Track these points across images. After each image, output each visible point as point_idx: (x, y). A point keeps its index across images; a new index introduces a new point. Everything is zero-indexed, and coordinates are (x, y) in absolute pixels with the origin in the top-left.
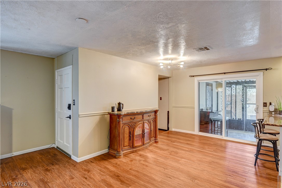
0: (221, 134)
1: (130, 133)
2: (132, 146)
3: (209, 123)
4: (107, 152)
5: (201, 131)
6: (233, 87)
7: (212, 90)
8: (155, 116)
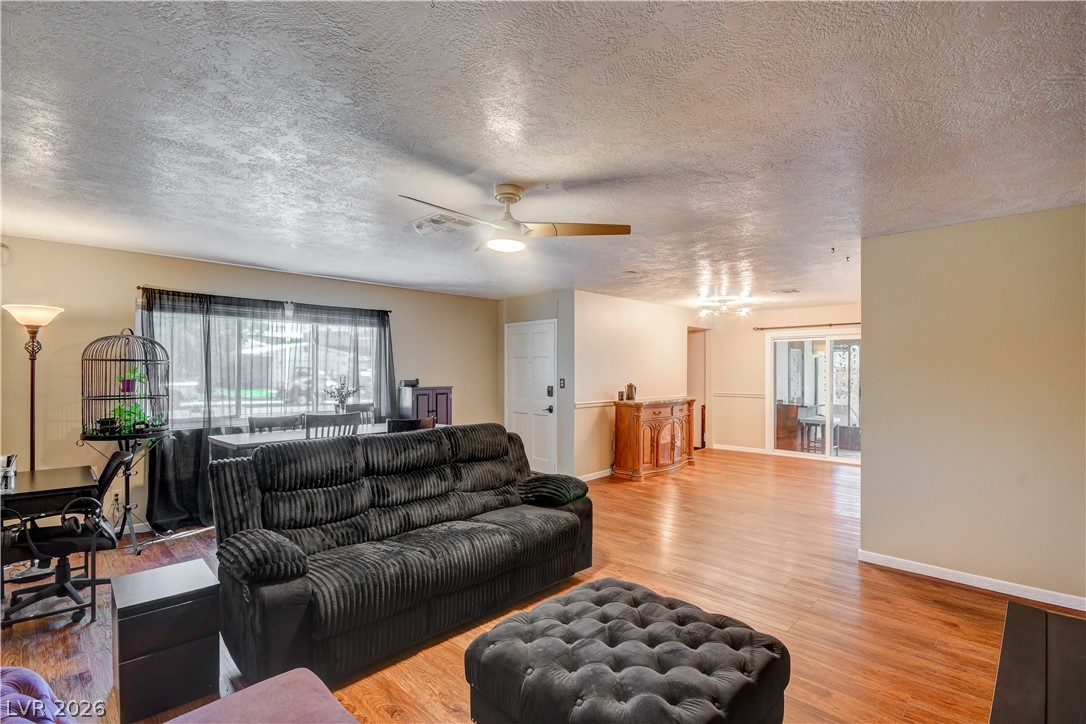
0: (823, 453)
1: (652, 439)
2: (656, 463)
3: (796, 431)
4: (608, 474)
5: (778, 446)
6: (854, 350)
7: (803, 358)
8: (689, 411)
